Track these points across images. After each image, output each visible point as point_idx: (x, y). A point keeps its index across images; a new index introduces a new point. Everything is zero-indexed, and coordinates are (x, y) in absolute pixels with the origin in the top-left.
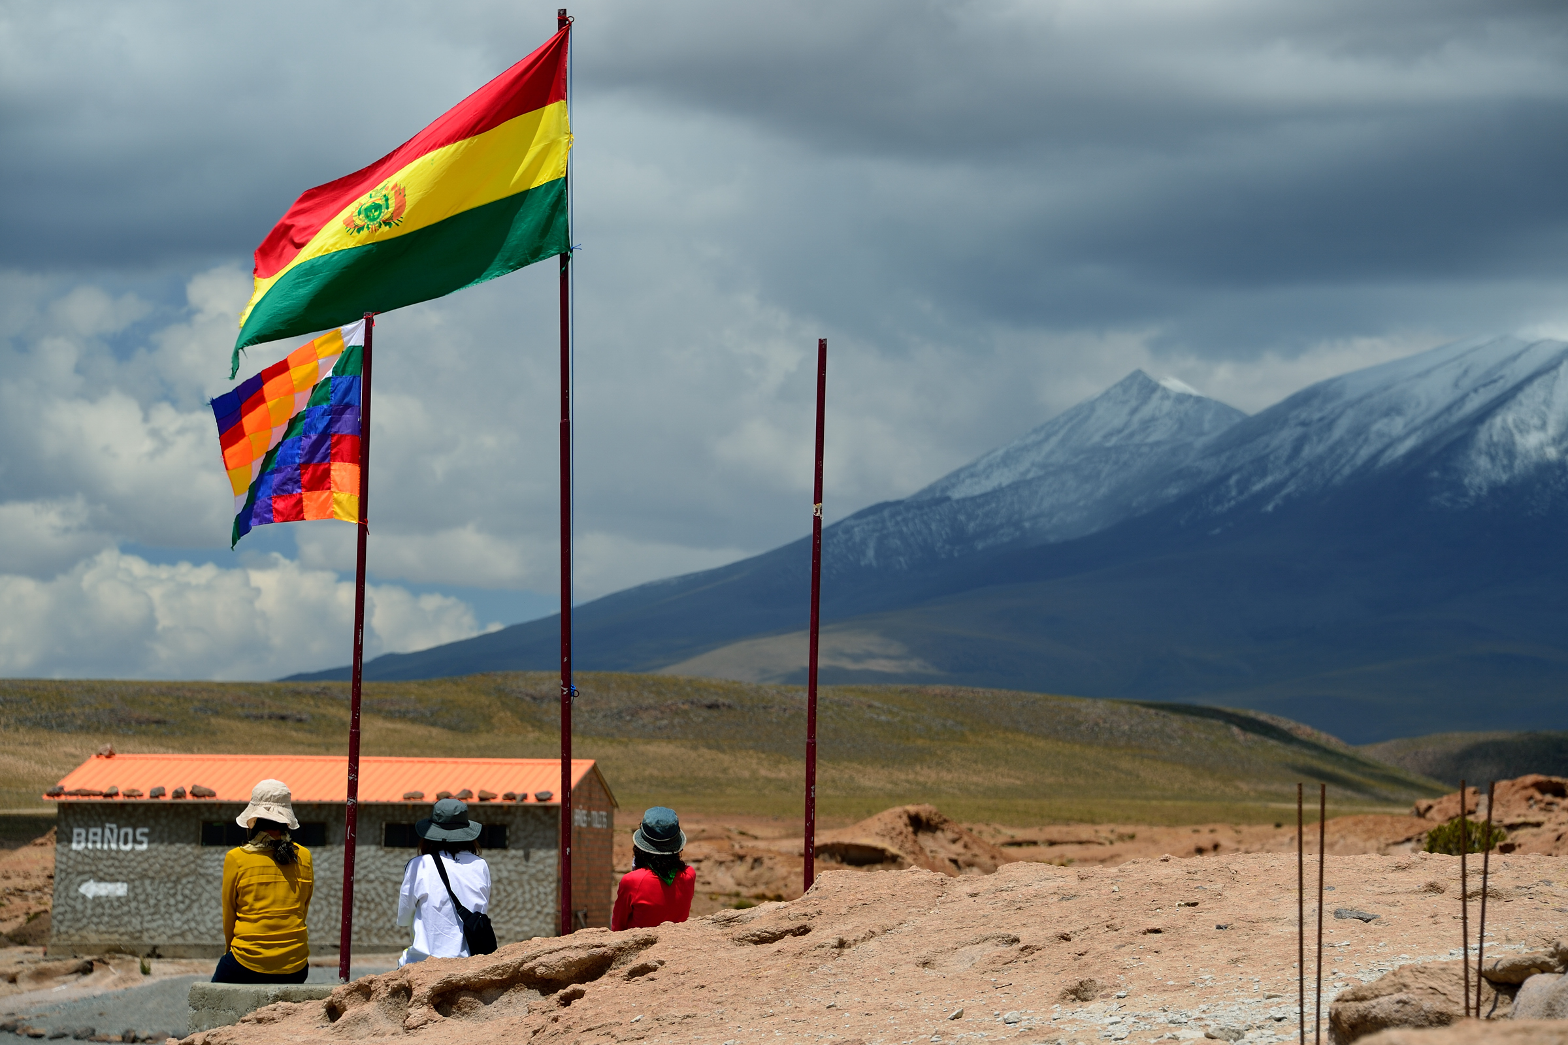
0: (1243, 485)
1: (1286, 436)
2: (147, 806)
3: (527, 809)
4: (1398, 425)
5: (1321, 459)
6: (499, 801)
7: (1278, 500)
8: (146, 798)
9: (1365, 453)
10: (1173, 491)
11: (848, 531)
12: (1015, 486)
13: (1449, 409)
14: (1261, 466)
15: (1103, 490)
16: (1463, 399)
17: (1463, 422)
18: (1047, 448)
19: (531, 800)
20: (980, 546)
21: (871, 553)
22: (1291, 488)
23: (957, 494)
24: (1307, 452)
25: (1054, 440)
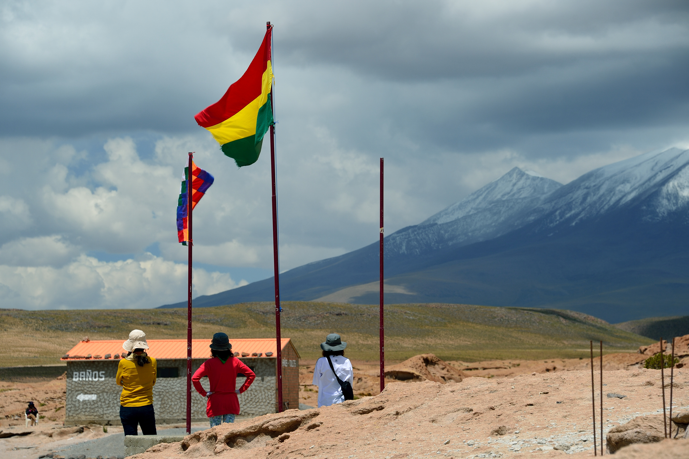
0: (562, 215)
1: (580, 193)
2: (104, 362)
3: (262, 360)
4: (627, 187)
5: (595, 203)
6: (250, 356)
7: (577, 220)
8: (103, 359)
9: (614, 199)
10: (532, 218)
11: (394, 239)
12: (465, 218)
13: (649, 180)
14: (569, 206)
15: (502, 219)
17: (656, 185)
18: (478, 201)
19: (264, 356)
20: (450, 243)
21: (404, 248)
22: (582, 215)
23: (439, 222)
24: (589, 200)
25: (481, 198)
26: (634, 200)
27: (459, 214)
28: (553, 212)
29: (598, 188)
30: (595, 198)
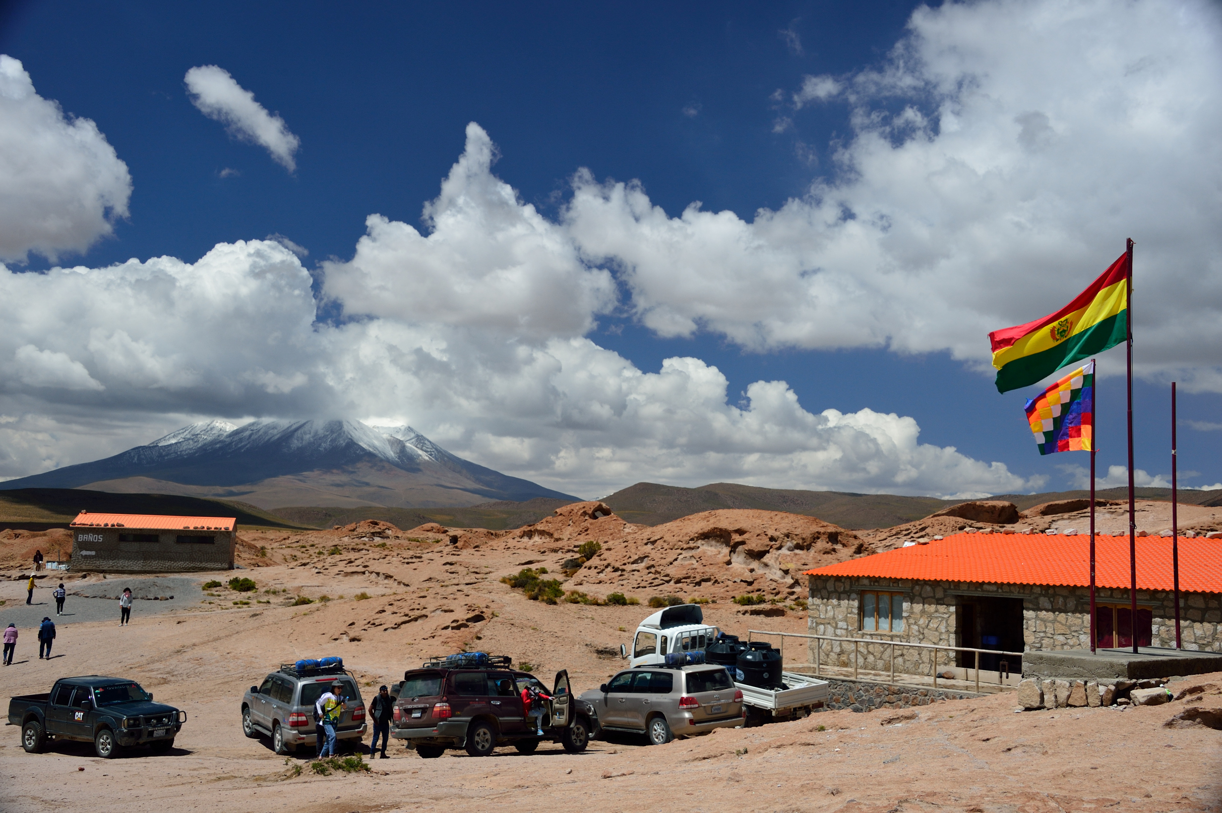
0: (236, 445)
1: (247, 433)
2: (102, 529)
3: (221, 533)
4: (275, 431)
5: (256, 439)
6: (213, 529)
7: (245, 449)
8: (103, 526)
9: (267, 438)
10: (218, 446)
11: (130, 453)
12: (176, 443)
13: (288, 428)
14: (241, 440)
15: (200, 445)
16: (291, 426)
17: (291, 432)
18: (185, 434)
19: (223, 529)
20: (166, 458)
21: (136, 459)
22: (248, 446)
23: (160, 445)
24: (252, 437)
25: (187, 432)
26: (278, 439)
27: (173, 441)
28: (231, 443)
29: (259, 431)
30: (256, 437)
